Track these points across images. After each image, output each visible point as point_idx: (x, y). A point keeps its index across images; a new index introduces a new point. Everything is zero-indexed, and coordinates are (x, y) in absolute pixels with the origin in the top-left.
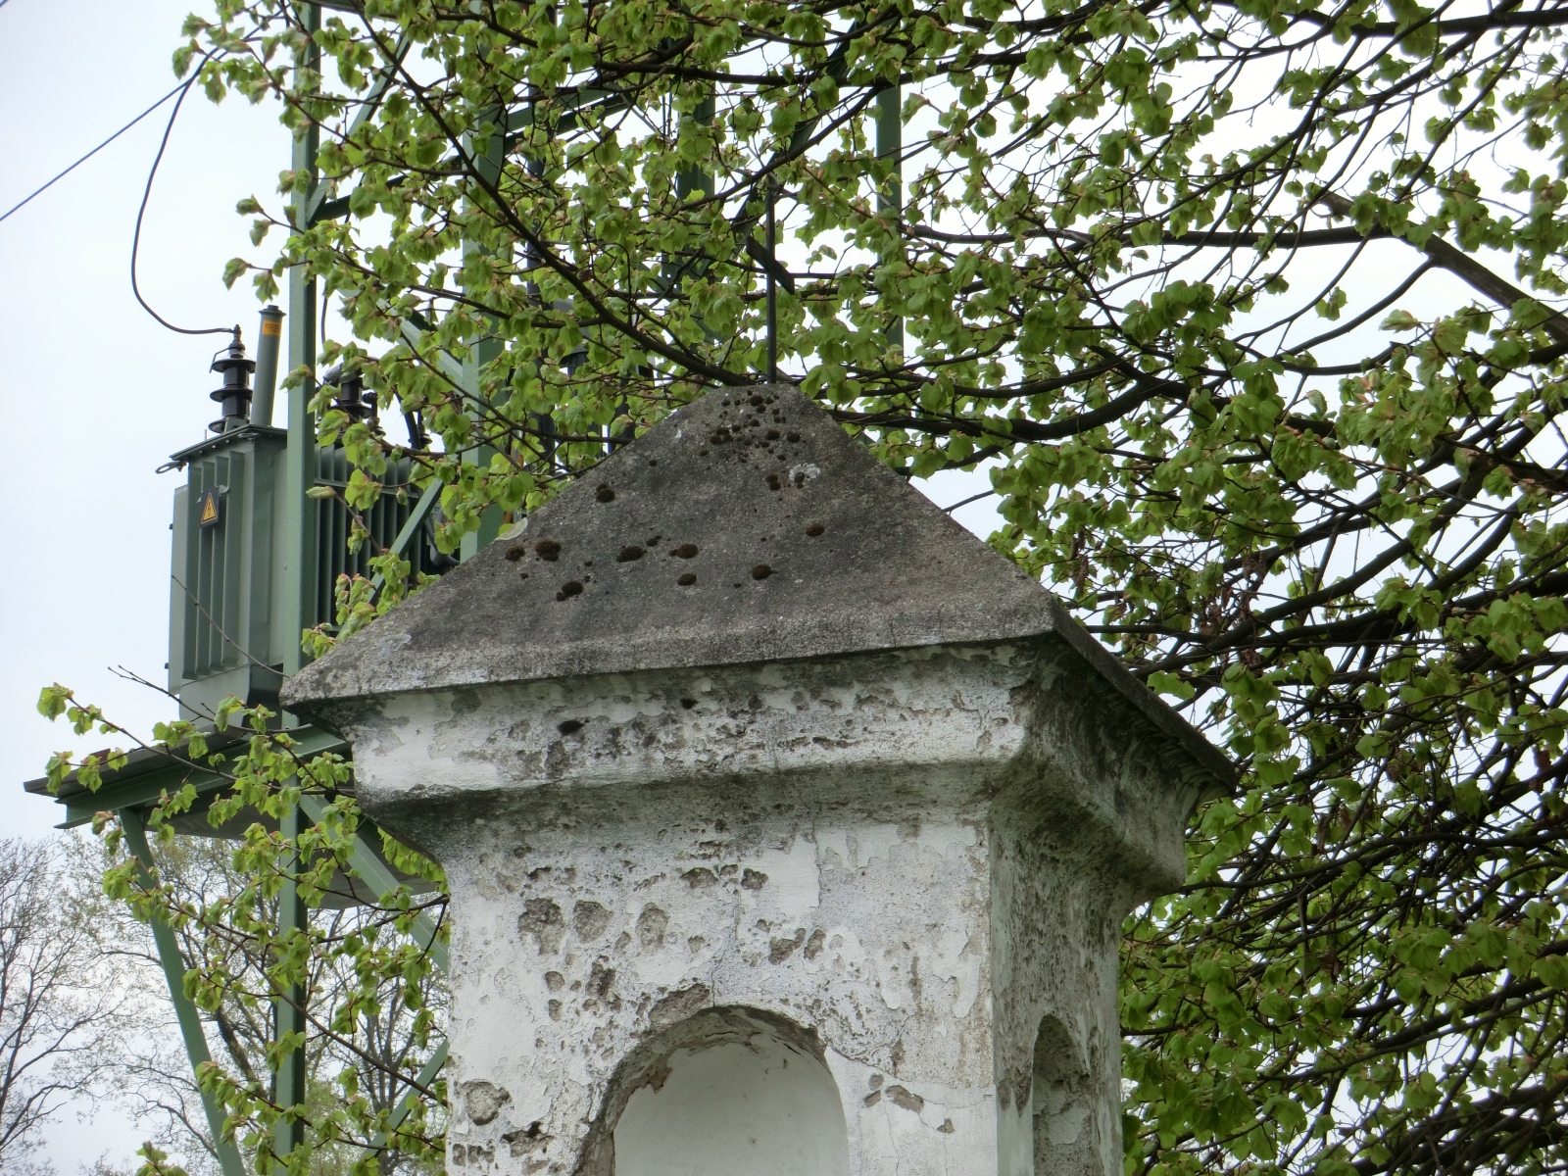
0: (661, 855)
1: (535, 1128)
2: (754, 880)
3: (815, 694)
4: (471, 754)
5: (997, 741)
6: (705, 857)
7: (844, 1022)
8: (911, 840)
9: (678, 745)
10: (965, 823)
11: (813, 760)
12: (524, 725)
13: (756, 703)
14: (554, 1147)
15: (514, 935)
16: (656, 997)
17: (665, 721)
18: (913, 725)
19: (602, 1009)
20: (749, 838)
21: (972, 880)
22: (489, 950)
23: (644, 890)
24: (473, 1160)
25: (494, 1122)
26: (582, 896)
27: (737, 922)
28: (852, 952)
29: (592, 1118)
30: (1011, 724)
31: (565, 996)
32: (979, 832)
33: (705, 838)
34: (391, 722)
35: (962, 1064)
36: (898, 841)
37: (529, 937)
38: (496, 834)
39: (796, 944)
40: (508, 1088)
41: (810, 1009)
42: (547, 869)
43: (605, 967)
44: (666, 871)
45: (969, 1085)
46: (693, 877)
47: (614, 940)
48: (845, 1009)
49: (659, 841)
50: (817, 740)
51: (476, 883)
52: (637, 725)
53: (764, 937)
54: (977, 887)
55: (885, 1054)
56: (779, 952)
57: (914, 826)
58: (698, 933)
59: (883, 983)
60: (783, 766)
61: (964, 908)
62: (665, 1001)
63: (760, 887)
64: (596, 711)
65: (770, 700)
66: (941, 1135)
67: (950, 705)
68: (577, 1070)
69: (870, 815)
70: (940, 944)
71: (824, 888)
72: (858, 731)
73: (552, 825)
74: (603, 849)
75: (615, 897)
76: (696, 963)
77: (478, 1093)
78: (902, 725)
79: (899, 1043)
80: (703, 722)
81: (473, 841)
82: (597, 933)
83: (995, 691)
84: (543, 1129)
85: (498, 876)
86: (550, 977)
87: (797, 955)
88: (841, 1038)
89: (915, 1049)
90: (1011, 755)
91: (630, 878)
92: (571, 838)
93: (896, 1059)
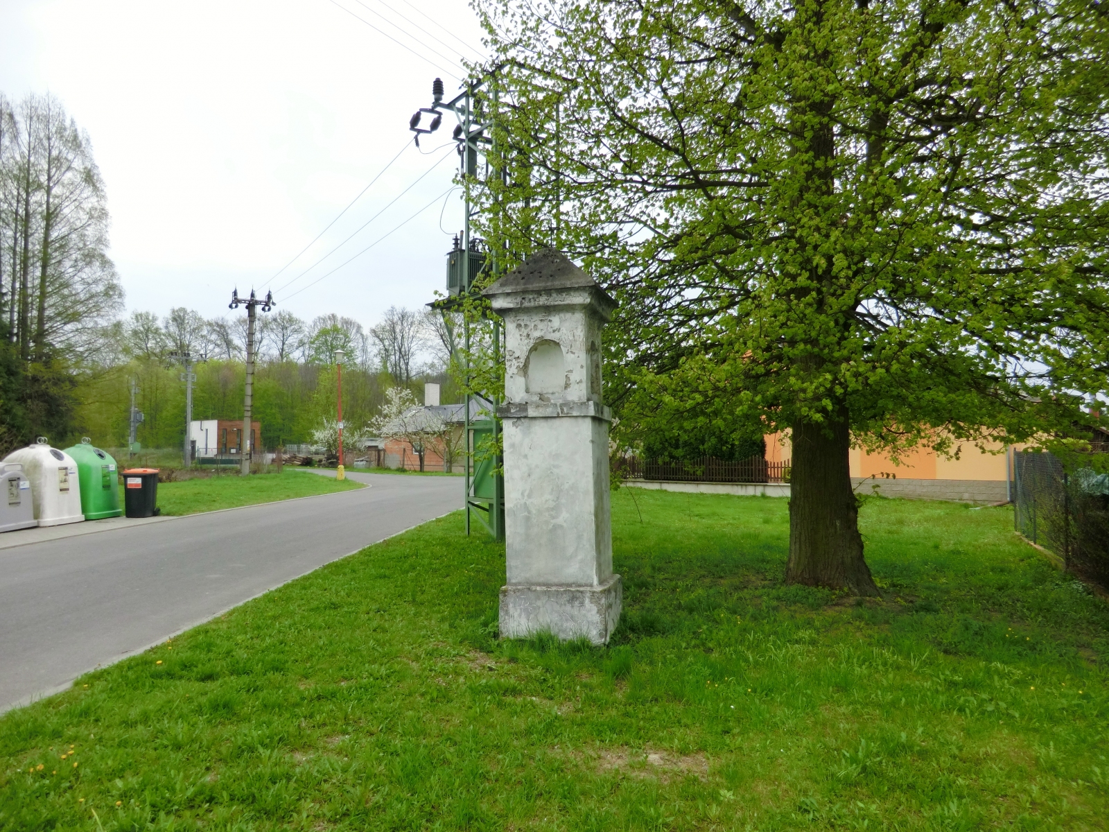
3: (559, 294)
4: (509, 302)
5: (586, 301)
6: (543, 317)
7: (563, 342)
8: (573, 315)
9: (539, 301)
10: (581, 313)
11: (559, 303)
12: (517, 298)
14: (521, 360)
15: (515, 329)
16: (536, 338)
17: (537, 298)
18: (574, 298)
19: (528, 340)
20: (549, 315)
21: (582, 321)
22: (512, 331)
24: (510, 361)
25: (513, 356)
26: (525, 323)
27: (548, 327)
29: (527, 355)
30: (588, 298)
31: (523, 338)
34: (498, 297)
35: (581, 348)
37: (518, 329)
38: (513, 314)
40: (515, 351)
41: (558, 340)
42: (520, 319)
43: (529, 333)
44: (537, 320)
45: (582, 351)
46: (541, 320)
47: (530, 330)
49: (536, 315)
51: (510, 321)
52: (533, 298)
53: (552, 329)
55: (569, 346)
58: (542, 329)
59: (569, 336)
60: (555, 304)
61: (581, 325)
63: (551, 322)
64: (527, 296)
65: (553, 295)
66: (578, 358)
67: (579, 296)
68: (525, 348)
69: (567, 311)
70: (577, 330)
71: (560, 322)
72: (566, 299)
73: (521, 313)
74: (528, 316)
75: (530, 323)
76: (542, 333)
77: (511, 352)
80: (543, 298)
81: (509, 315)
82: (527, 329)
83: (586, 294)
84: (520, 357)
85: (513, 320)
86: (520, 335)
87: (556, 332)
89: (574, 345)
90: (588, 303)
91: (532, 321)
92: (523, 315)
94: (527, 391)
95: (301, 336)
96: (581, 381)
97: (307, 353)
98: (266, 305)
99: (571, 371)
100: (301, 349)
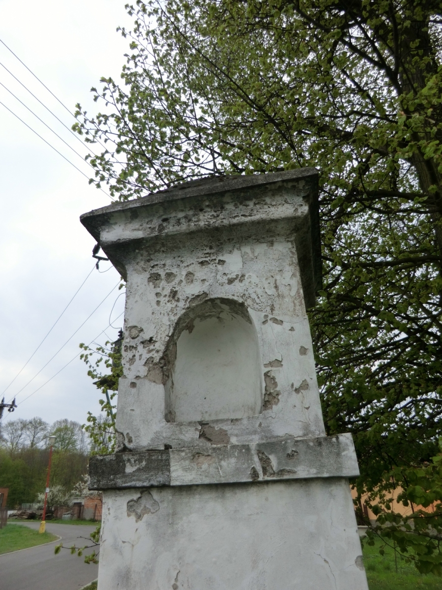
0: (192, 258)
1: (151, 339)
2: (222, 262)
3: (241, 203)
4: (135, 230)
5: (300, 211)
6: (206, 257)
7: (254, 300)
8: (271, 248)
9: (199, 220)
10: (288, 241)
11: (241, 221)
12: (151, 221)
13: (222, 208)
14: (157, 345)
15: (146, 283)
16: (191, 297)
17: (194, 215)
18: (272, 209)
19: (173, 301)
20: (220, 250)
21: (291, 257)
22: (138, 288)
23: (187, 268)
24: (130, 350)
25: (138, 338)
26: (168, 271)
27: (217, 274)
28: (254, 279)
29: (170, 335)
30: (304, 206)
31: (162, 299)
32: (292, 244)
33: (206, 252)
34: (112, 224)
35: (294, 310)
36: (267, 248)
37: (151, 283)
38: (142, 255)
39: (236, 279)
40: (143, 327)
41: (242, 297)
42: (157, 265)
43: (175, 290)
44: (194, 262)
45: (298, 316)
46: (202, 263)
47: (177, 282)
48: (254, 296)
49: (191, 254)
50: (242, 215)
51: (135, 270)
52: (186, 217)
53: (225, 278)
54: (294, 259)
55: (268, 309)
56: (230, 281)
57: (272, 243)
58: (204, 278)
59: (266, 288)
60: (231, 223)
61: (290, 265)
62: (194, 298)
63: (224, 264)
64: (173, 215)
65: (227, 206)
66: (290, 332)
67: (284, 203)
68: (165, 321)
69: (258, 241)
70: (283, 275)
71: (244, 263)
72: (255, 212)
73: (159, 251)
74: (174, 258)
75: (178, 270)
76: (204, 287)
77: (133, 330)
78: (269, 209)
79: (273, 305)
80: (206, 214)
81: (135, 258)
82: (172, 281)
83: (298, 198)
84: (154, 339)
85: (142, 268)
86: (157, 294)
87: (237, 282)
88: (253, 305)
89: (278, 306)
90: (305, 214)
91: (182, 265)
92: (164, 255)
93: (272, 310)
94: (170, 416)
95: (45, 432)
96: (305, 386)
97: (48, 443)
98: (11, 407)
99: (278, 363)
100: (45, 440)
